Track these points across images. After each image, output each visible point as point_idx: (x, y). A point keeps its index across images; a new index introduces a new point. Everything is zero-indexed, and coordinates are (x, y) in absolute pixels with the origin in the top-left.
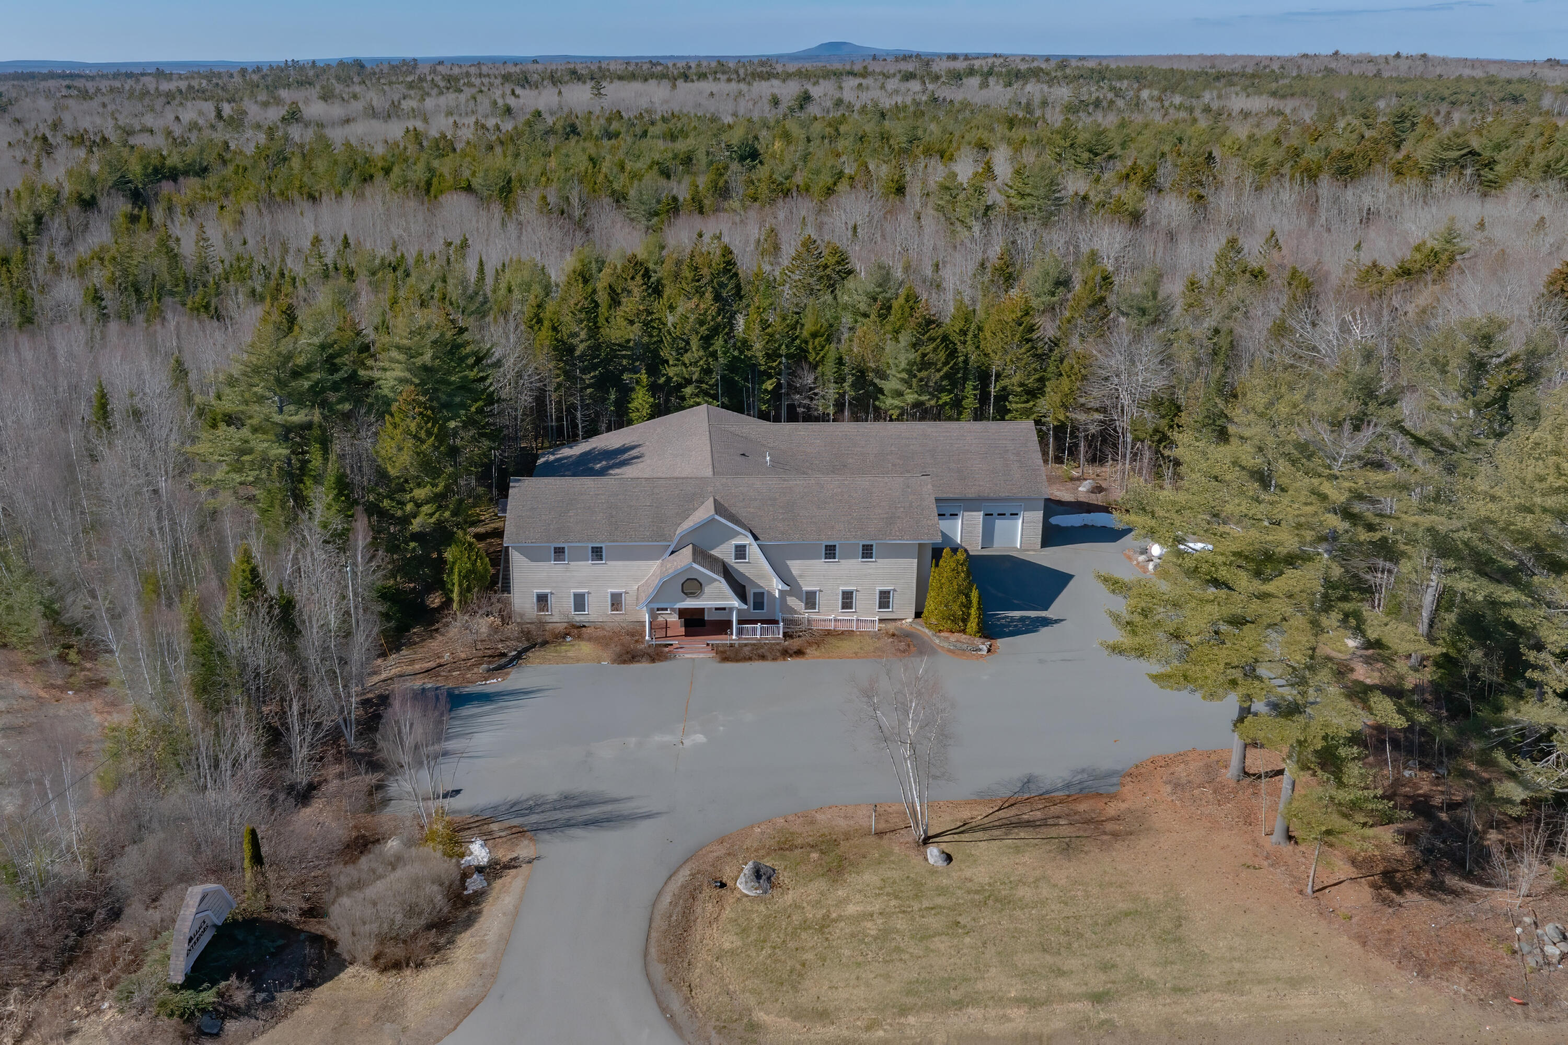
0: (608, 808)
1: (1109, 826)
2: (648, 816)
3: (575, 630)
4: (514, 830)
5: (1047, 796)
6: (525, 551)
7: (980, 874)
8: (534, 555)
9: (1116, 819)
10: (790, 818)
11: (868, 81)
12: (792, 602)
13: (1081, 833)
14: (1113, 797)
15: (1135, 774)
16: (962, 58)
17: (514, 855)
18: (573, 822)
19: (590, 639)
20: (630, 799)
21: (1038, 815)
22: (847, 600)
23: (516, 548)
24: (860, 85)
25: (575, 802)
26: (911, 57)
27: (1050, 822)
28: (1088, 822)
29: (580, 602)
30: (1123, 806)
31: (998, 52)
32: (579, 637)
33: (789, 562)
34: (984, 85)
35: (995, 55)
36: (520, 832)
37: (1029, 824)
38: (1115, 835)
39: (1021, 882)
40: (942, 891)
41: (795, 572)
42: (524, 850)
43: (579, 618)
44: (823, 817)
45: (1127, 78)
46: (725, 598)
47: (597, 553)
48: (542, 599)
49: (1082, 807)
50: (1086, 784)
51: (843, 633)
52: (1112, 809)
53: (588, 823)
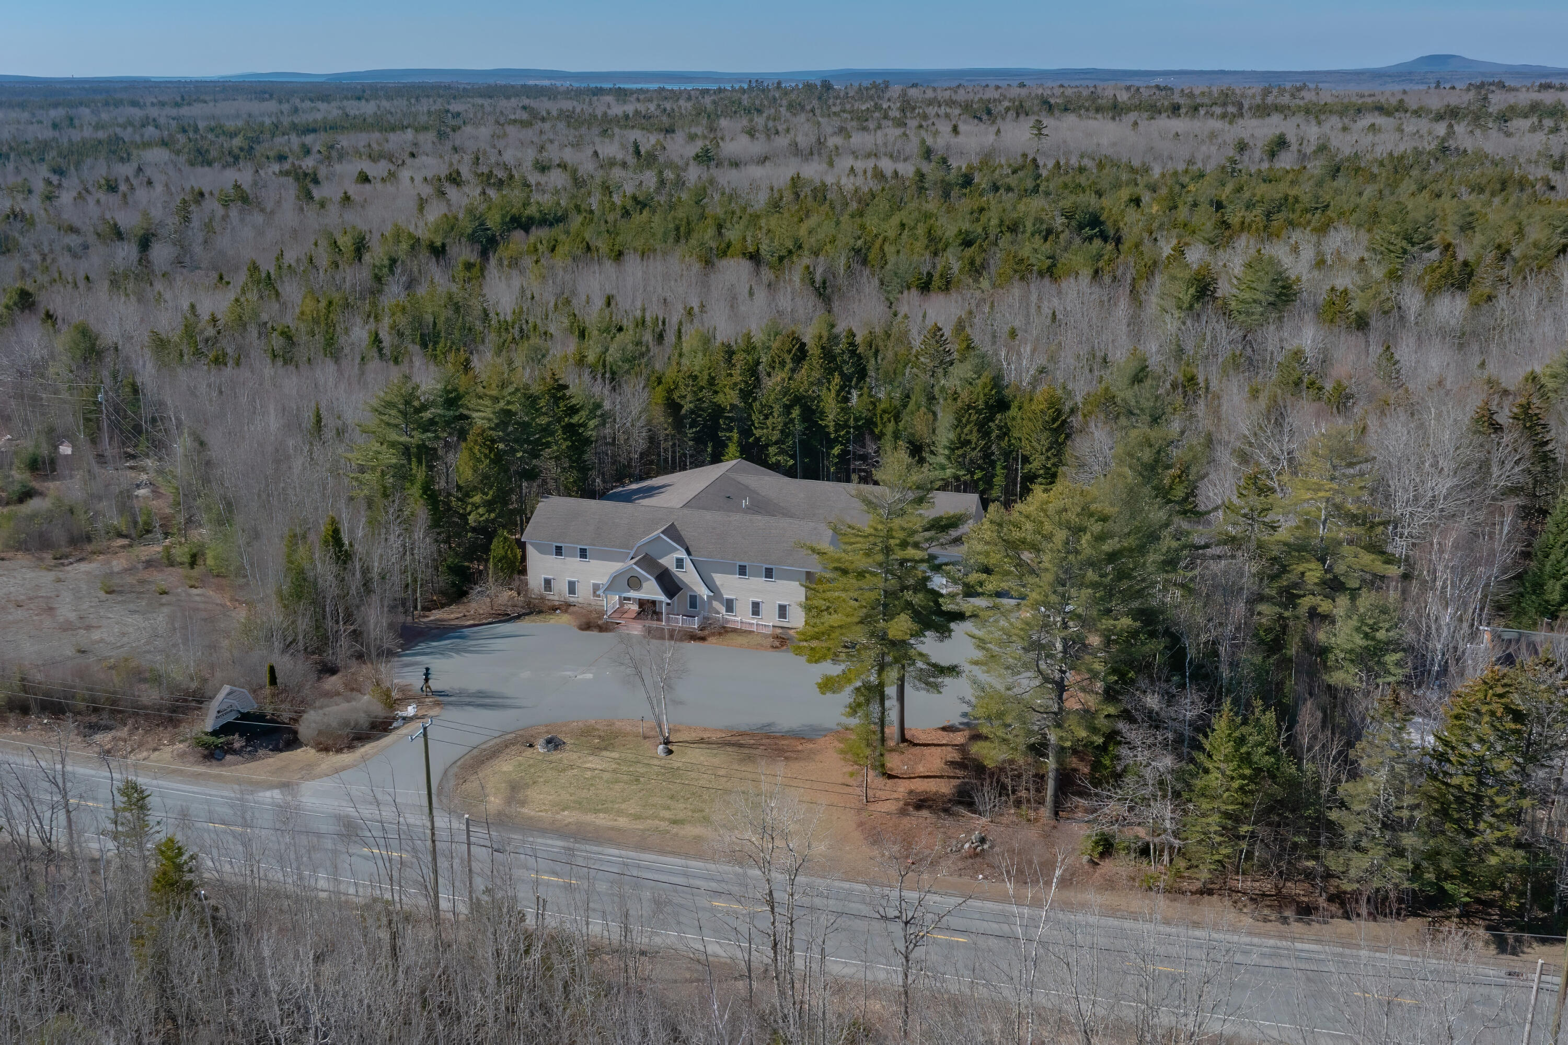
2: (518, 708)
3: (566, 607)
6: (536, 546)
7: (682, 763)
8: (542, 550)
9: (798, 751)
12: (716, 604)
14: (810, 741)
17: (428, 714)
19: (571, 613)
22: (756, 608)
23: (532, 544)
27: (754, 746)
29: (572, 587)
30: (811, 746)
32: (566, 611)
33: (714, 575)
37: (740, 745)
41: (718, 583)
43: (572, 599)
46: (657, 594)
47: (583, 554)
48: (548, 582)
50: (802, 732)
51: (745, 631)
52: (802, 746)
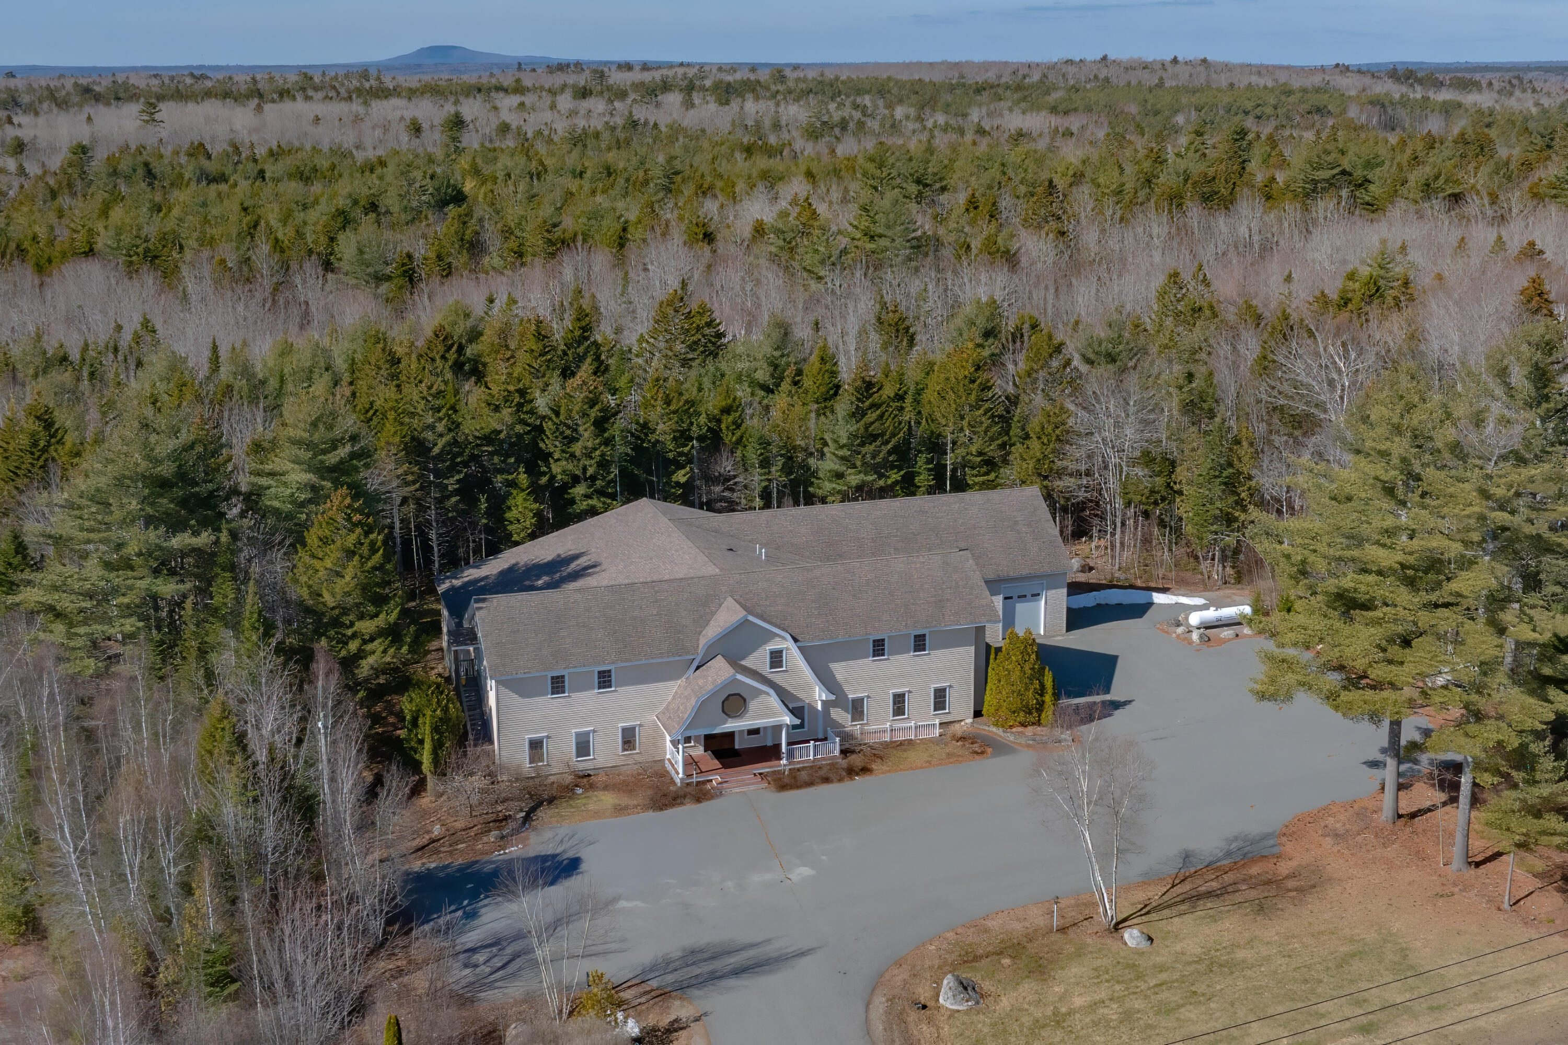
0: (751, 953)
1: (1290, 884)
2: (803, 954)
4: (653, 994)
5: (1214, 866)
6: (514, 686)
7: (1192, 947)
9: (1293, 876)
10: (959, 931)
11: (529, 99)
12: (837, 712)
13: (1266, 894)
14: (1279, 856)
15: (1288, 832)
16: (637, 68)
17: (673, 1017)
18: (718, 974)
19: (606, 788)
20: (768, 941)
21: (1214, 885)
22: (899, 702)
24: (522, 105)
25: (705, 955)
26: (568, 65)
27: (1230, 889)
28: (1268, 883)
29: (583, 743)
30: (1294, 864)
31: (686, 60)
33: (833, 665)
34: (689, 104)
35: (682, 64)
36: (662, 995)
37: (1209, 894)
38: (1299, 890)
39: (1235, 946)
40: (1162, 968)
41: (839, 677)
42: (679, 1010)
43: (584, 764)
44: (994, 923)
45: (868, 92)
46: (774, 715)
47: (605, 679)
48: (536, 745)
49: (1255, 870)
50: (1246, 850)
51: (901, 743)
52: (1284, 868)
53: (738, 972)
